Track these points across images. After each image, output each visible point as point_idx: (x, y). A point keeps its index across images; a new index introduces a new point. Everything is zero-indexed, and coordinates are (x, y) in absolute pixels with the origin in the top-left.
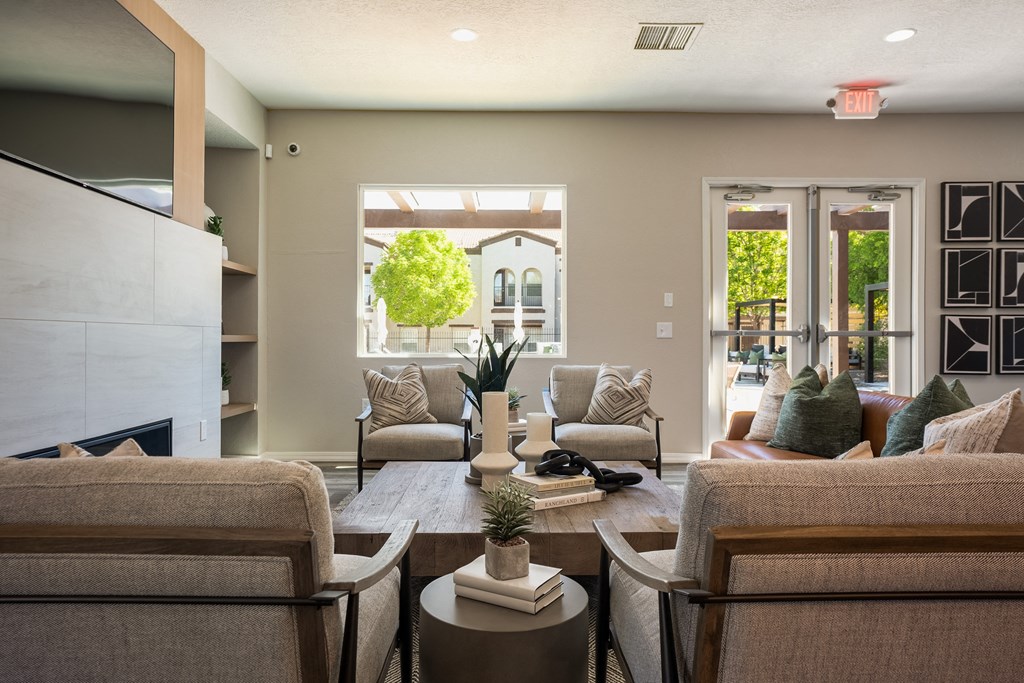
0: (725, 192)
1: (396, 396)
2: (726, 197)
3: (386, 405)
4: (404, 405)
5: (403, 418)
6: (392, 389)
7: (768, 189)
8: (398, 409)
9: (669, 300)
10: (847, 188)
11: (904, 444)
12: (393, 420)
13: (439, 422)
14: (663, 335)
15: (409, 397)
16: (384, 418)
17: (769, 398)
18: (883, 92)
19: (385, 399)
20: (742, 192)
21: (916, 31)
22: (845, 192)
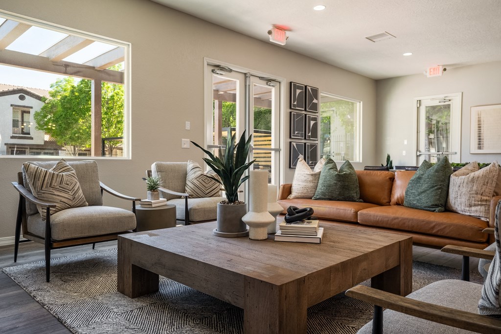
0: (213, 68)
1: (64, 185)
2: (213, 71)
3: (56, 193)
4: (70, 193)
5: (70, 203)
6: (59, 180)
7: (231, 71)
8: (66, 196)
9: (188, 126)
10: (260, 77)
11: (438, 186)
12: (63, 205)
13: (89, 205)
14: (185, 146)
15: (73, 185)
16: (57, 205)
17: (306, 176)
18: (288, 34)
19: (54, 188)
20: (221, 70)
21: (326, 7)
22: (258, 79)
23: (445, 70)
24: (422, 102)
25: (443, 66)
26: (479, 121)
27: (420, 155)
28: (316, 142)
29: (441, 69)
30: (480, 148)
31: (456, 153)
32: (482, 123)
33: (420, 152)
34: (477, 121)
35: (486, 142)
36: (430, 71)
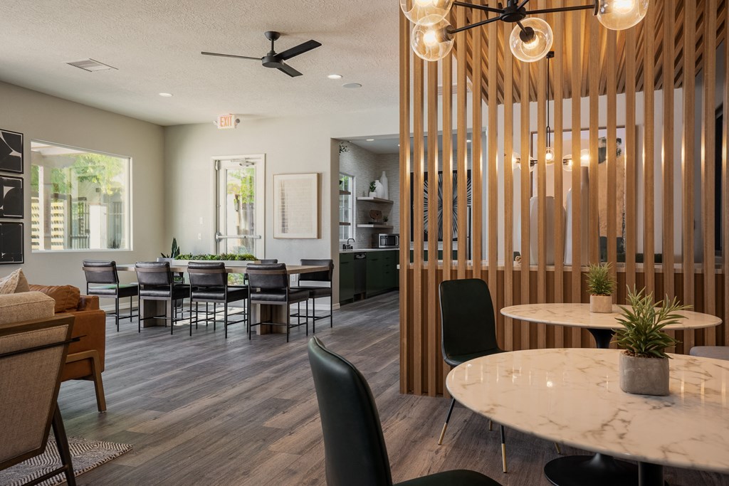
23: (238, 121)
24: (222, 163)
25: (236, 115)
26: (283, 194)
27: (220, 240)
28: (21, 221)
29: (233, 120)
30: (284, 231)
31: (260, 237)
32: (286, 197)
33: (220, 234)
34: (281, 194)
35: (290, 224)
36: (221, 122)
